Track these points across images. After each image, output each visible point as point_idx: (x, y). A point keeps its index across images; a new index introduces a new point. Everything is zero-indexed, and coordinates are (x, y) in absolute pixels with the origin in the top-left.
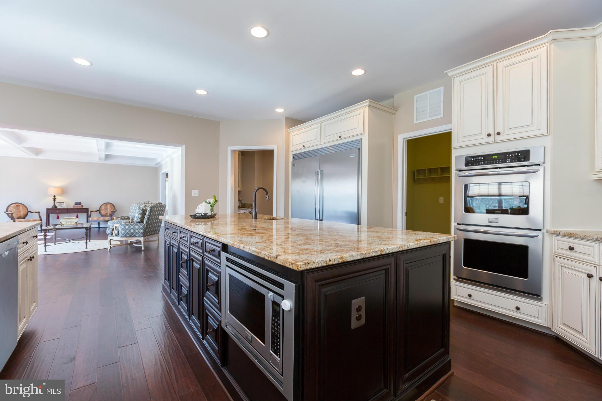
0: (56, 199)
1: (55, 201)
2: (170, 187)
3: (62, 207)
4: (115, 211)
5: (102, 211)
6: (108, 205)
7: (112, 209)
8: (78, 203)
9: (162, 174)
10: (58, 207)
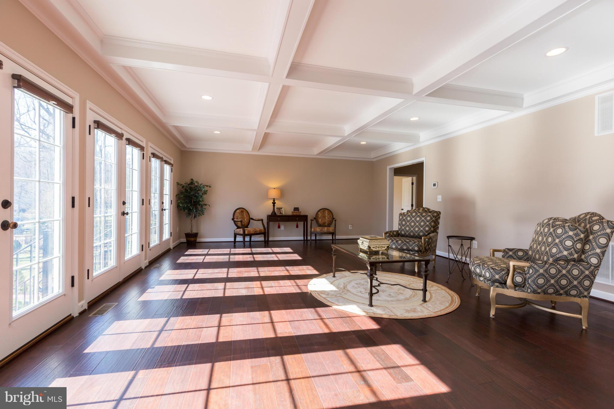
0: (275, 203)
1: (274, 206)
2: (434, 185)
3: (281, 213)
4: (334, 220)
5: (320, 219)
6: (325, 212)
7: (330, 217)
8: (296, 209)
9: (390, 169)
10: (278, 214)
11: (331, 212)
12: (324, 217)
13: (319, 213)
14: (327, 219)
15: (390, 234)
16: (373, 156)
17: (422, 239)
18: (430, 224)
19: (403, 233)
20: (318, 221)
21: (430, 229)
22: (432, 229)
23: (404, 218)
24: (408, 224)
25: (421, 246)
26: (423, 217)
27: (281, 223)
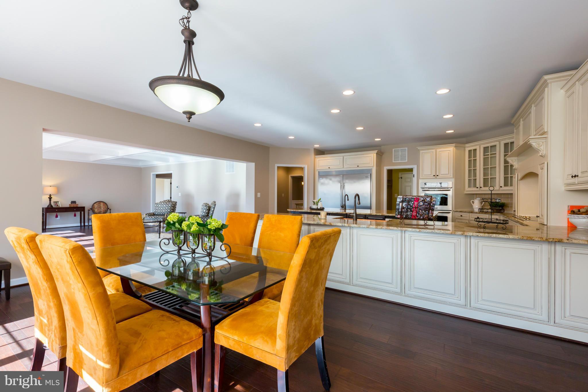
0: (52, 198)
1: (50, 200)
2: (177, 187)
3: (58, 206)
4: (109, 210)
5: (96, 209)
6: (100, 204)
7: (105, 207)
8: (74, 202)
9: (153, 174)
10: (54, 206)
11: (106, 203)
12: (100, 207)
13: (95, 205)
14: (103, 208)
15: (149, 215)
16: (140, 165)
17: (165, 215)
18: (170, 208)
19: (157, 213)
20: (94, 211)
21: (171, 210)
22: (172, 210)
23: (157, 205)
24: (159, 208)
25: (164, 219)
26: (167, 204)
27: (58, 214)
